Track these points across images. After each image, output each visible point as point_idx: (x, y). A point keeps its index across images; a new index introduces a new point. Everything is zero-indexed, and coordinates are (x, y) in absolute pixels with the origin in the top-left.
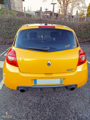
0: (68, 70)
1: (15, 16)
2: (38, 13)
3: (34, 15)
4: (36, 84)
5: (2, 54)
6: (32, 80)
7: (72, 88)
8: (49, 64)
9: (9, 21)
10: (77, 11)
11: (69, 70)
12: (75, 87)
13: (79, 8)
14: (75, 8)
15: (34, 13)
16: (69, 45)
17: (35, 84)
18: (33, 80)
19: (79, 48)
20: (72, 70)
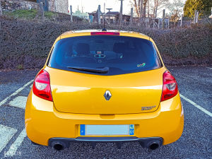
0: (143, 109)
1: (53, 20)
2: (95, 15)
3: (88, 18)
4: (84, 134)
5: (26, 85)
6: (77, 125)
7: (153, 145)
8: (108, 97)
9: (43, 28)
10: (164, 11)
11: (147, 109)
12: (158, 142)
13: (169, 6)
14: (161, 6)
15: (88, 15)
16: (144, 64)
17: (81, 134)
18: (79, 127)
19: (164, 69)
20: (151, 108)
